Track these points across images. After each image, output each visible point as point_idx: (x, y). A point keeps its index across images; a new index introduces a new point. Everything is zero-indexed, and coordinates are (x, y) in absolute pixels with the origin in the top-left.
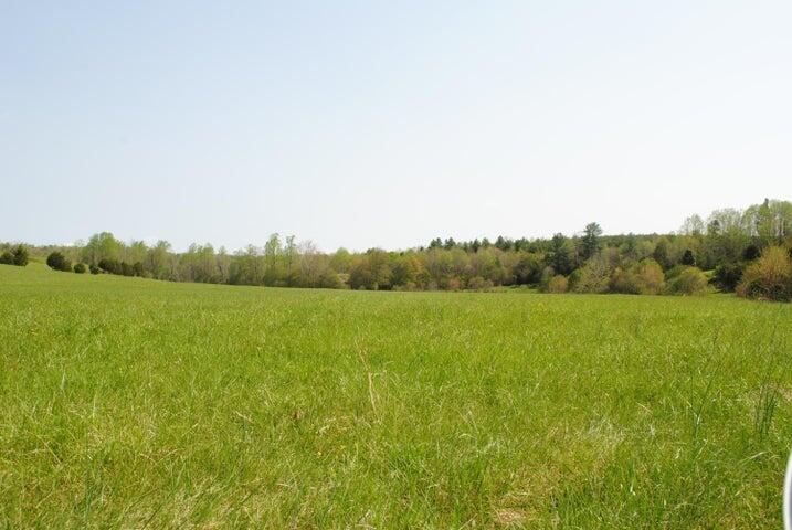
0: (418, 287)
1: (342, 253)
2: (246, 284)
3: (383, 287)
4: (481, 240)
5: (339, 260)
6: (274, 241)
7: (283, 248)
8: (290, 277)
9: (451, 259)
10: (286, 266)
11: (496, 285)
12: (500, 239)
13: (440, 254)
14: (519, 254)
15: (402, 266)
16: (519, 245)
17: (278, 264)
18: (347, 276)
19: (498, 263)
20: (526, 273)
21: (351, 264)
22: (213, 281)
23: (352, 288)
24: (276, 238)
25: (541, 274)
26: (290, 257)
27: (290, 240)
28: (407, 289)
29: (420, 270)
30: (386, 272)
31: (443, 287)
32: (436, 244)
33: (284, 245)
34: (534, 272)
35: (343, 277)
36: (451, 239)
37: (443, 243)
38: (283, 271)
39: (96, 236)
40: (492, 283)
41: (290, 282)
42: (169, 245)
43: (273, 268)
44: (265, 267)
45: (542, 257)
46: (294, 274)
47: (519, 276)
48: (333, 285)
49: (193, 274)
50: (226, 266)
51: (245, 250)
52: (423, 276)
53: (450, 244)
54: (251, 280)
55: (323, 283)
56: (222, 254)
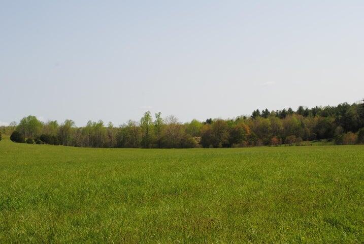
0: (249, 145)
1: (194, 123)
2: (128, 146)
3: (225, 146)
4: (287, 109)
5: (192, 128)
6: (147, 117)
7: (153, 121)
8: (159, 141)
9: (270, 124)
10: (156, 134)
11: (304, 140)
12: (301, 108)
13: (261, 121)
14: (316, 119)
15: (237, 130)
16: (315, 111)
17: (151, 133)
18: (199, 138)
19: (302, 125)
20: (322, 131)
21: (201, 130)
22: (106, 146)
23: (204, 147)
24: (148, 115)
25: (334, 132)
26: (158, 126)
27: (158, 116)
28: (242, 146)
29: (249, 132)
30: (226, 135)
31: (267, 143)
32: (256, 114)
33: (154, 119)
34: (329, 130)
35: (197, 140)
36: (267, 110)
37: (261, 112)
38: (154, 137)
39: (24, 119)
40: (301, 139)
41: (160, 144)
42: (73, 122)
43: (147, 136)
44: (141, 135)
45: (333, 120)
46: (162, 139)
47: (318, 133)
48: (190, 145)
49: (90, 142)
50: (114, 135)
51: (127, 124)
52: (251, 137)
53: (266, 113)
54: (132, 144)
55: (184, 144)
56: (110, 127)
